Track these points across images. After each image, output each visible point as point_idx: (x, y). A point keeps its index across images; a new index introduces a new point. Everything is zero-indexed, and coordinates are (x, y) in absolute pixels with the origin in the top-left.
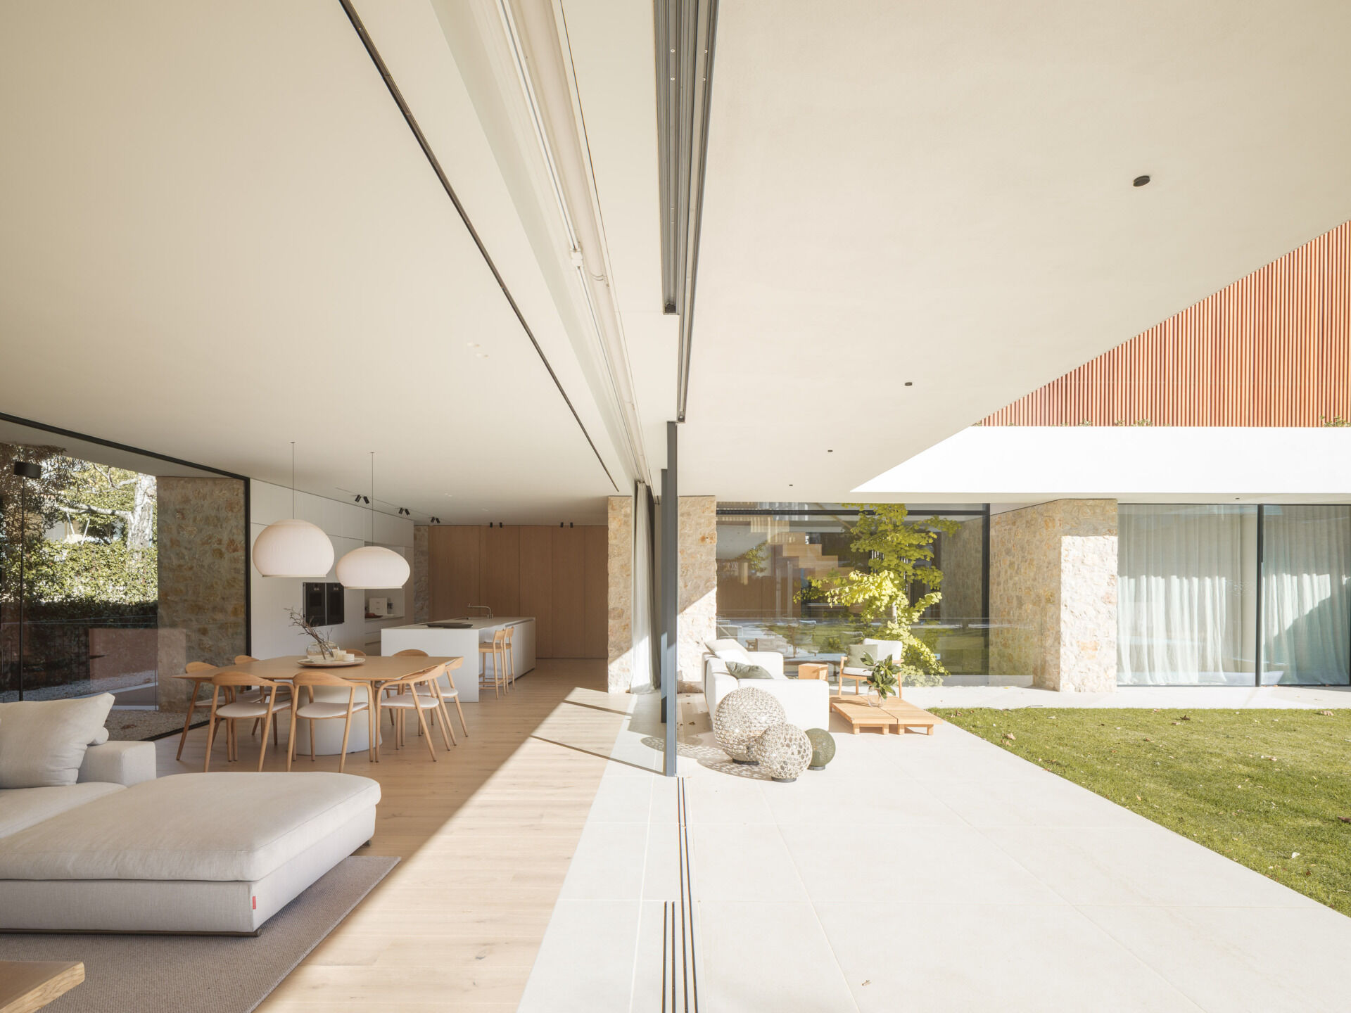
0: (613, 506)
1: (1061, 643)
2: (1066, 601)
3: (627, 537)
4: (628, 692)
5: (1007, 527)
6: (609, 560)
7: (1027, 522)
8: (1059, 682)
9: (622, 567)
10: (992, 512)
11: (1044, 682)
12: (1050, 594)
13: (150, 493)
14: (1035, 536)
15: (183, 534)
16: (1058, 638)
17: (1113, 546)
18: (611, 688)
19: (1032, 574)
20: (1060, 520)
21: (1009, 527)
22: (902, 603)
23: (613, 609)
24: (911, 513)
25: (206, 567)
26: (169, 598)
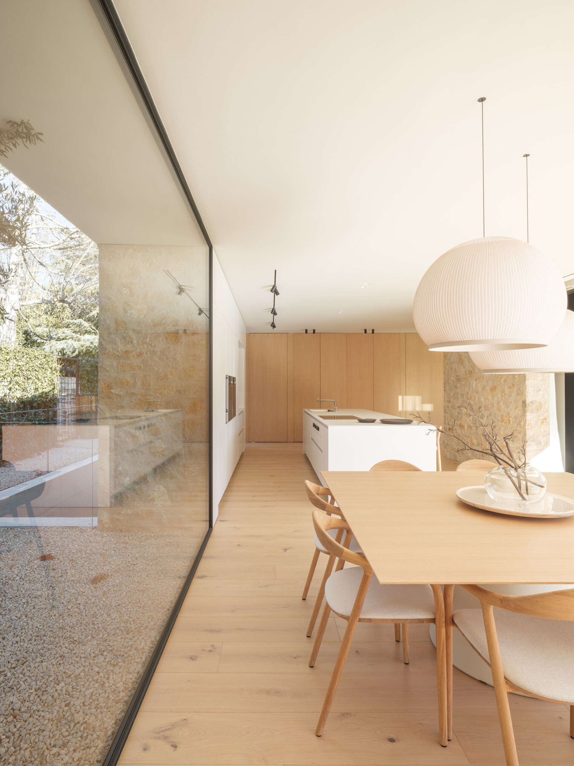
13: (16, 308)
23: (532, 402)
25: (159, 353)
26: (112, 391)
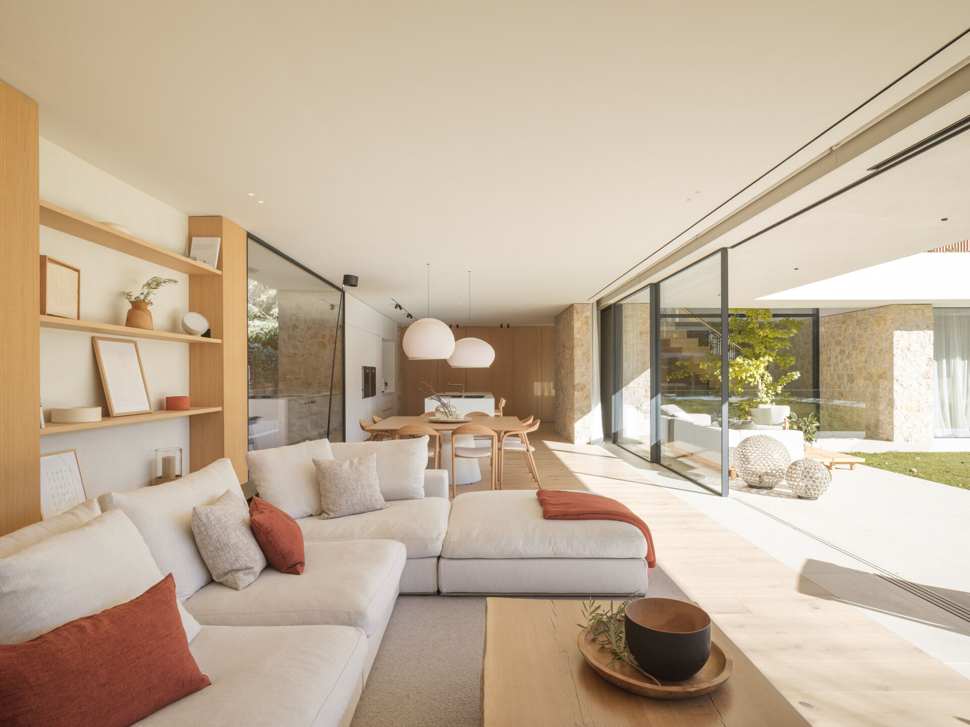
0: (577, 311)
1: (894, 407)
2: (897, 377)
3: (588, 333)
4: (589, 443)
5: (837, 326)
6: (575, 349)
7: (858, 321)
8: (893, 435)
9: (584, 354)
10: (821, 315)
11: (878, 435)
12: (882, 372)
14: (866, 331)
15: (298, 331)
16: (891, 403)
17: (930, 338)
18: (576, 440)
19: (863, 359)
20: (891, 319)
21: (839, 325)
22: (768, 379)
23: (578, 384)
24: (775, 316)
25: (313, 354)
26: (287, 376)
